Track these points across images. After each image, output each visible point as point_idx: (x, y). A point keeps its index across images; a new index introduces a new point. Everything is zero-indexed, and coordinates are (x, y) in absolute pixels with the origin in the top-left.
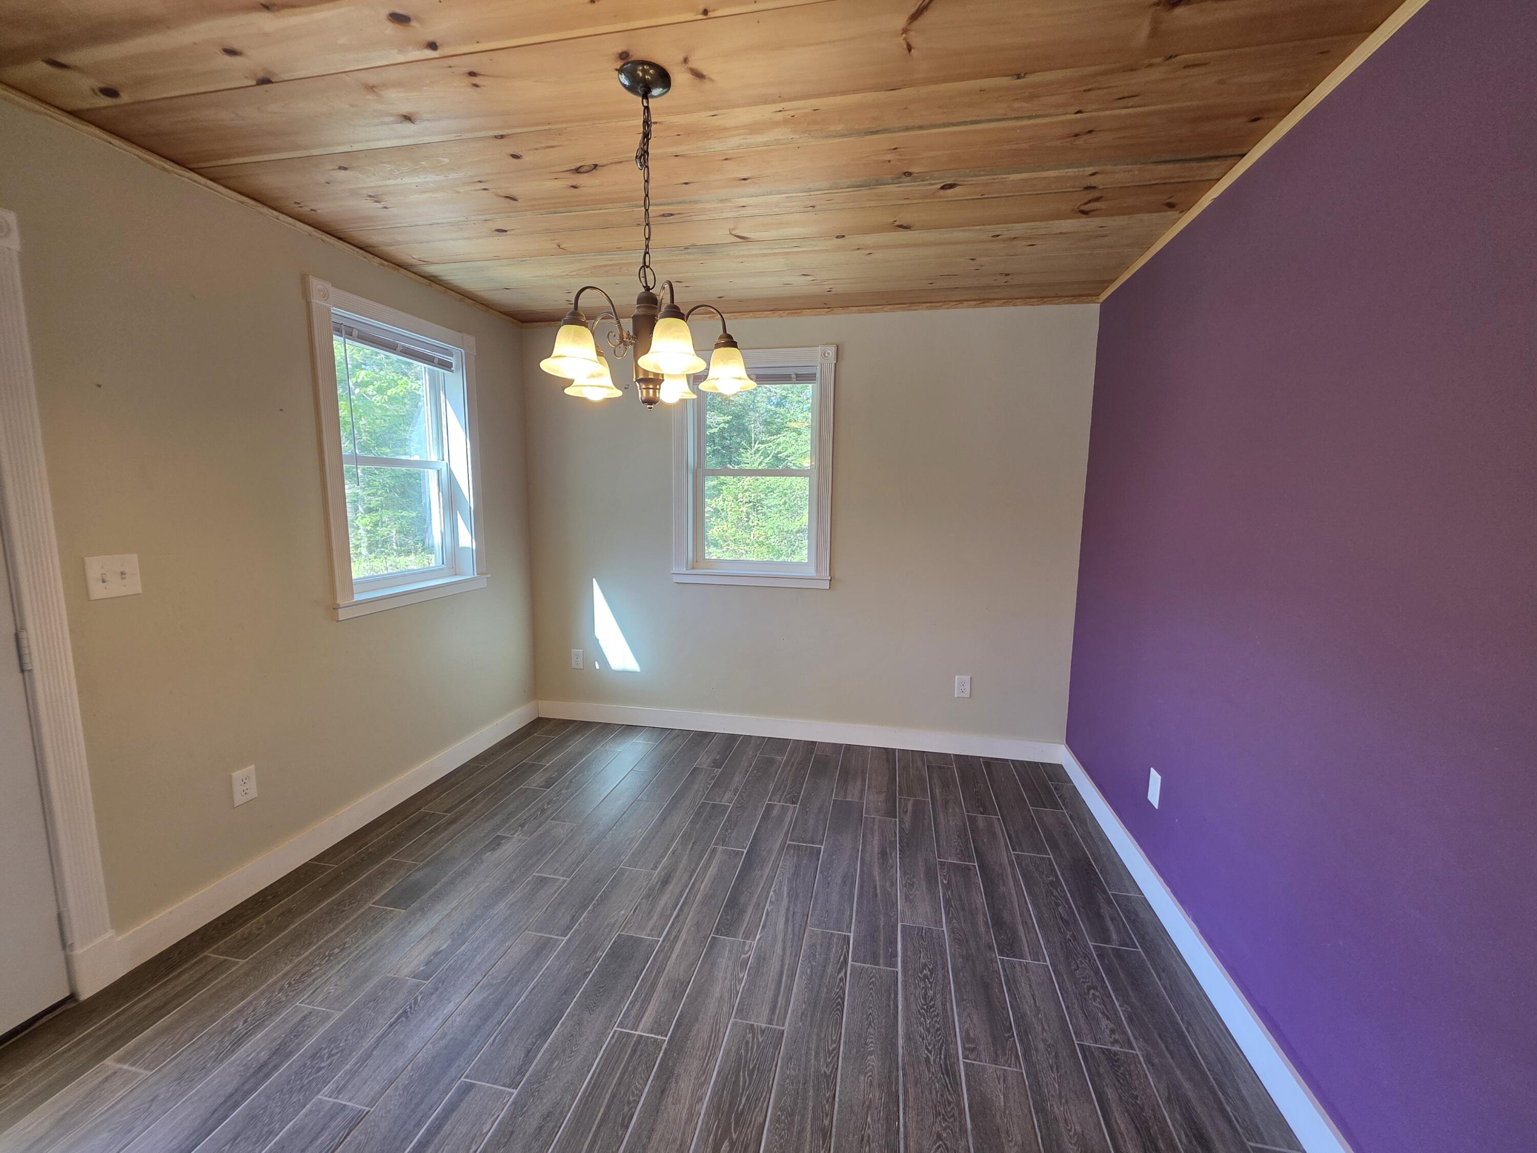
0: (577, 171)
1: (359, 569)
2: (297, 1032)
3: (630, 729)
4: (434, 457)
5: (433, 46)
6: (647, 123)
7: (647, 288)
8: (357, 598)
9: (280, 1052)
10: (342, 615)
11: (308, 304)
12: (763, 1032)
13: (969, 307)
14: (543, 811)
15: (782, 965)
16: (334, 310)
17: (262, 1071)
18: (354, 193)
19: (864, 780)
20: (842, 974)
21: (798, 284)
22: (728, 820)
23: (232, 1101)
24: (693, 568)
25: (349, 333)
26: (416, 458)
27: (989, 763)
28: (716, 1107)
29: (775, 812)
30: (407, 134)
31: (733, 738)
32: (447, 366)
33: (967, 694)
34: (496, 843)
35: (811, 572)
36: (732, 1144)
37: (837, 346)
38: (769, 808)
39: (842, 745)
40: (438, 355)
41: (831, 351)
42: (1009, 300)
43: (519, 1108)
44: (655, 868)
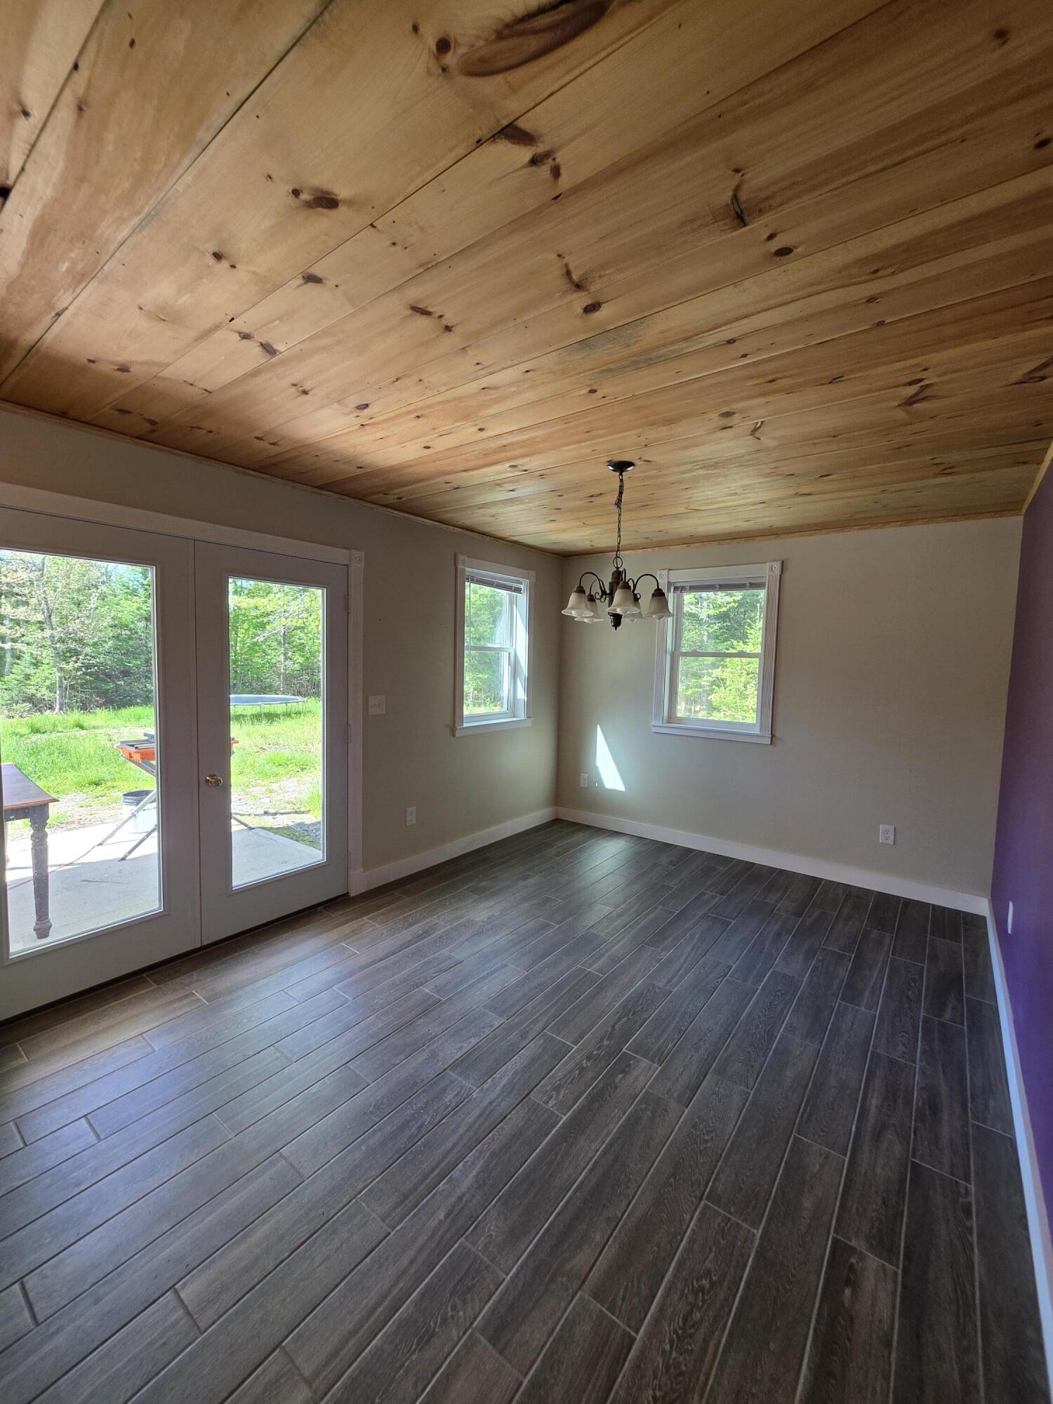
0: (592, 496)
1: (467, 711)
2: (433, 928)
3: (616, 834)
4: (508, 646)
5: (526, 470)
6: (621, 487)
7: (618, 568)
8: (465, 725)
9: (427, 933)
10: (458, 734)
11: (456, 569)
12: (659, 988)
13: (895, 526)
14: (554, 868)
15: (682, 966)
16: (467, 569)
17: (420, 937)
18: (483, 515)
19: (785, 892)
20: (720, 980)
21: (742, 525)
22: (671, 894)
23: (410, 943)
24: (668, 722)
25: (473, 580)
26: (498, 646)
27: (908, 903)
28: (624, 1005)
29: (706, 897)
30: (512, 495)
31: (691, 850)
32: (518, 590)
33: (891, 841)
34: (526, 877)
35: (757, 731)
36: (629, 1019)
37: (783, 562)
38: (703, 894)
39: (776, 869)
40: (515, 585)
41: (777, 566)
42: (931, 520)
43: (527, 978)
44: (616, 907)
